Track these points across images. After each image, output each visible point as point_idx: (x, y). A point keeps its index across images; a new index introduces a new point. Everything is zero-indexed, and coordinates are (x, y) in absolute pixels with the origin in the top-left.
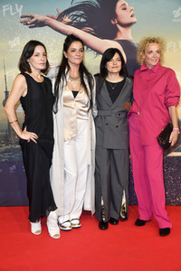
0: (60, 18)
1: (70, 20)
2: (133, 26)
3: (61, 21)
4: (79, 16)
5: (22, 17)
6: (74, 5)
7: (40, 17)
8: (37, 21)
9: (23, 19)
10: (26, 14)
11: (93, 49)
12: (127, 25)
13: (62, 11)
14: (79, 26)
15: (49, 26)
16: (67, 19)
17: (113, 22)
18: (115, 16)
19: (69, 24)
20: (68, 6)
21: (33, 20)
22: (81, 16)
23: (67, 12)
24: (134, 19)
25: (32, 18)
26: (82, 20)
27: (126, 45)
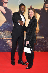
27: (6, 8)
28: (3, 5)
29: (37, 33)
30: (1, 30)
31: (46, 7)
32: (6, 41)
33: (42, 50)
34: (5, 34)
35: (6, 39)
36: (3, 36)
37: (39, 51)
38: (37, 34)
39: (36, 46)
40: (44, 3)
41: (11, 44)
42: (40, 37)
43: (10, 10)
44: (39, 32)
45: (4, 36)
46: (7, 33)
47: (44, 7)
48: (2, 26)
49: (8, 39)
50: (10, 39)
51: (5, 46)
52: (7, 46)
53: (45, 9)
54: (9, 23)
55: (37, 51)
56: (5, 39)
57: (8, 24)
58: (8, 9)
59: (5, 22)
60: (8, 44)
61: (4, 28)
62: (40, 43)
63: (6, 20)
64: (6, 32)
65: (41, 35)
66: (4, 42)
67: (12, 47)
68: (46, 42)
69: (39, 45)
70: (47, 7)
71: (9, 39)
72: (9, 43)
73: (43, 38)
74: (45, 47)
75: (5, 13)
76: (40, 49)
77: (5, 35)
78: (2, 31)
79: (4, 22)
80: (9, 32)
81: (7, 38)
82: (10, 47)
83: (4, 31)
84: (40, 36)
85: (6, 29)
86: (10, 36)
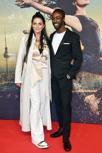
1: (46, 3)
2: (87, 6)
3: (41, 3)
5: (16, 1)
7: (27, 1)
8: (25, 3)
9: (17, 3)
12: (83, 6)
14: (52, 6)
15: (33, 6)
16: (44, 2)
17: (74, 4)
19: (45, 5)
21: (23, 3)
24: (88, 2)
26: (54, 3)
28: (77, 12)
32: (84, 97)
34: (81, 79)
35: (83, 91)
36: (75, 84)
41: (96, 103)
43: (92, 21)
45: (78, 84)
46: (85, 77)
49: (87, 91)
50: (94, 93)
52: (86, 110)
54: (90, 54)
56: (79, 91)
57: (89, 56)
58: (89, 21)
60: (88, 104)
64: (83, 74)
66: (79, 100)
67: (98, 113)
71: (89, 91)
72: (91, 102)
75: (80, 31)
77: (80, 82)
80: (91, 75)
81: (87, 89)
82: (92, 113)
86: (92, 85)
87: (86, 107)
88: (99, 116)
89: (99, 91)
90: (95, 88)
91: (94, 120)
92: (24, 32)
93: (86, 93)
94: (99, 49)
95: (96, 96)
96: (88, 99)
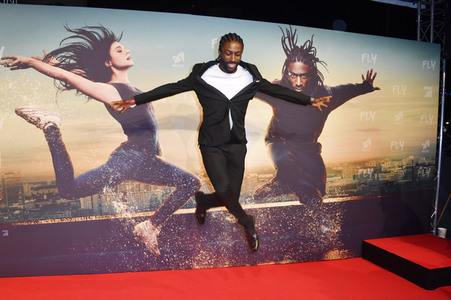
0: (47, 59)
1: (58, 62)
3: (48, 62)
4: (68, 57)
5: (2, 59)
6: (63, 46)
7: (23, 59)
8: (20, 62)
9: (4, 61)
10: (7, 56)
11: (84, 93)
12: (124, 68)
13: (48, 52)
14: (69, 68)
15: (34, 67)
16: (54, 60)
17: (107, 65)
18: (109, 58)
19: (57, 65)
20: (56, 47)
21: (16, 61)
22: (71, 57)
23: (55, 53)
24: (130, 63)
25: (15, 59)
26: (72, 61)
27: (122, 89)
28: (113, 77)
29: (268, 185)
30: (107, 180)
31: (297, 75)
32: (132, 226)
33: (294, 258)
34: (125, 193)
35: (130, 216)
36: (115, 204)
37: (282, 259)
38: (268, 189)
39: (269, 242)
40: (286, 57)
41: (154, 235)
42: (280, 201)
44: (275, 180)
45: (121, 204)
46: (132, 190)
47: (285, 73)
48: (110, 163)
49: (137, 215)
50: (149, 217)
51: (128, 249)
52: (137, 248)
53: (291, 83)
54: (139, 150)
55: (272, 260)
56: (124, 216)
57: (137, 153)
59: (124, 146)
60: (140, 237)
61: (120, 171)
62: (285, 225)
63: (125, 138)
64: (129, 186)
65: (287, 192)
66: (124, 231)
67: (158, 252)
68: (311, 219)
69: (281, 234)
70: (301, 75)
71: (141, 214)
72: (145, 234)
73: (298, 203)
74: (306, 240)
76: (285, 253)
77: (124, 200)
78: (112, 185)
79: (119, 145)
80: (142, 185)
81: (136, 212)
82: (149, 253)
83: (118, 181)
84: (284, 197)
85: (129, 176)
86: (147, 204)
87: (137, 242)
88: (161, 257)
89: (157, 213)
90: (151, 208)
91: (152, 265)
92: (16, 112)
93: (135, 218)
94: (154, 141)
95: (153, 222)
96: (140, 229)
